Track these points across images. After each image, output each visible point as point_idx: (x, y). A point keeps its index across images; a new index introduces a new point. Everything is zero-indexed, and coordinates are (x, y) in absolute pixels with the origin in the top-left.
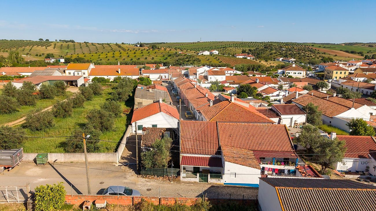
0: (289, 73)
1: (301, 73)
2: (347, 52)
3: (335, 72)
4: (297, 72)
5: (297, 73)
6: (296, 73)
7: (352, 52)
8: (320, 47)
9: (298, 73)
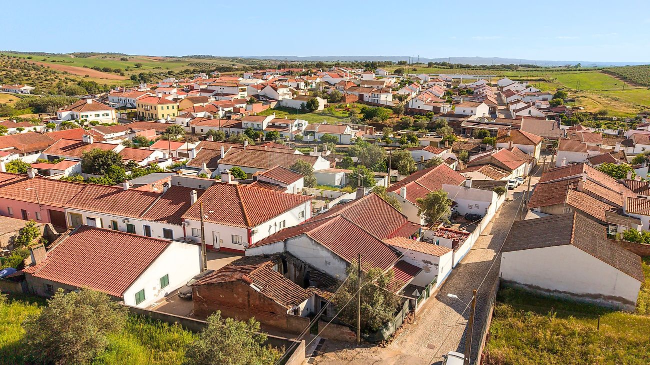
0: (87, 116)
1: (107, 115)
2: (97, 69)
3: (159, 107)
4: (101, 113)
5: (101, 115)
6: (98, 115)
7: (106, 70)
8: (44, 60)
9: (103, 115)
